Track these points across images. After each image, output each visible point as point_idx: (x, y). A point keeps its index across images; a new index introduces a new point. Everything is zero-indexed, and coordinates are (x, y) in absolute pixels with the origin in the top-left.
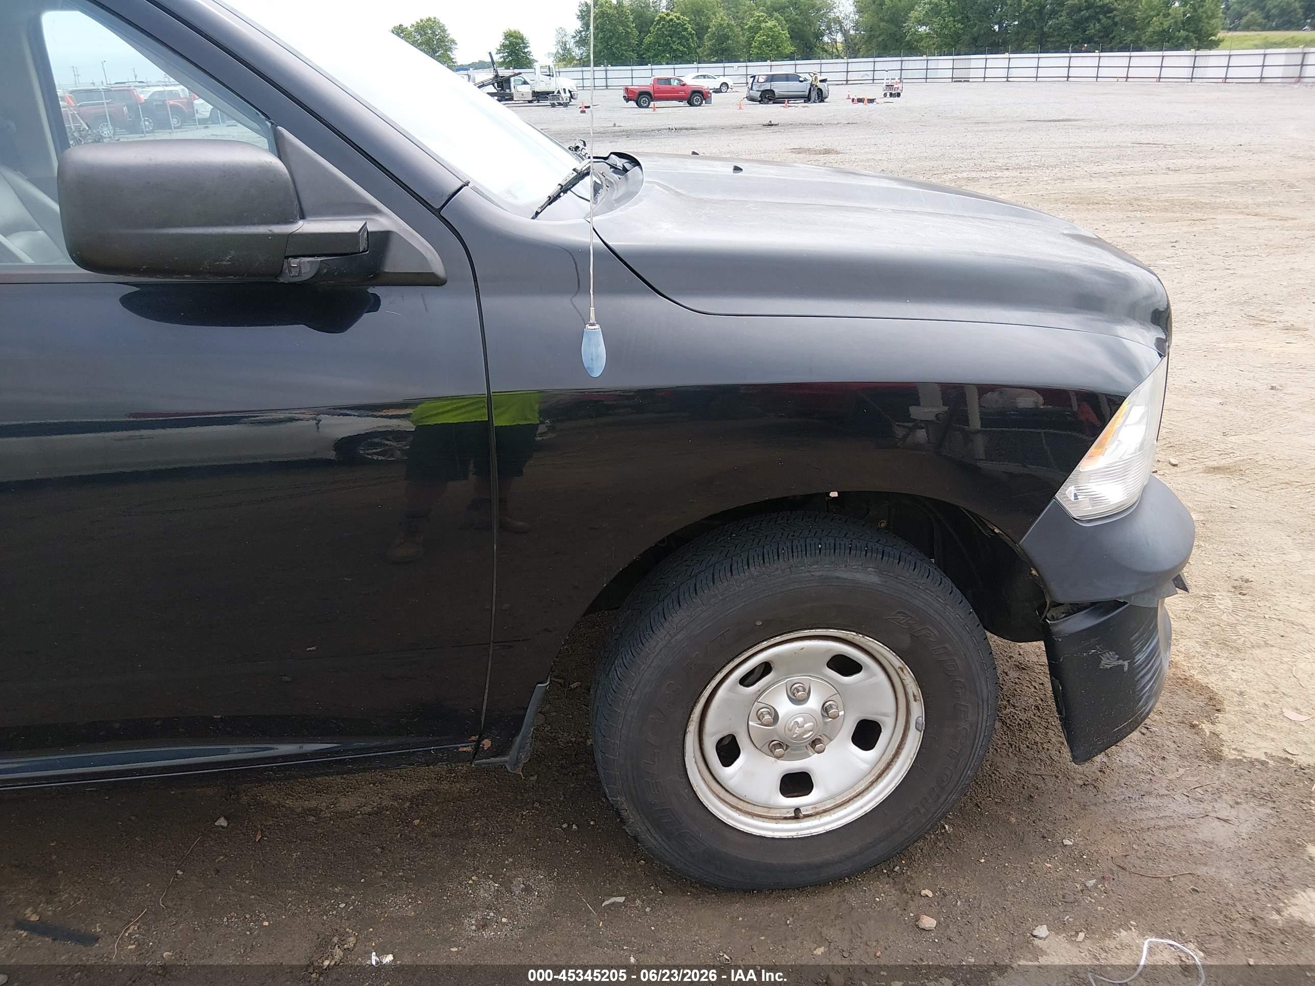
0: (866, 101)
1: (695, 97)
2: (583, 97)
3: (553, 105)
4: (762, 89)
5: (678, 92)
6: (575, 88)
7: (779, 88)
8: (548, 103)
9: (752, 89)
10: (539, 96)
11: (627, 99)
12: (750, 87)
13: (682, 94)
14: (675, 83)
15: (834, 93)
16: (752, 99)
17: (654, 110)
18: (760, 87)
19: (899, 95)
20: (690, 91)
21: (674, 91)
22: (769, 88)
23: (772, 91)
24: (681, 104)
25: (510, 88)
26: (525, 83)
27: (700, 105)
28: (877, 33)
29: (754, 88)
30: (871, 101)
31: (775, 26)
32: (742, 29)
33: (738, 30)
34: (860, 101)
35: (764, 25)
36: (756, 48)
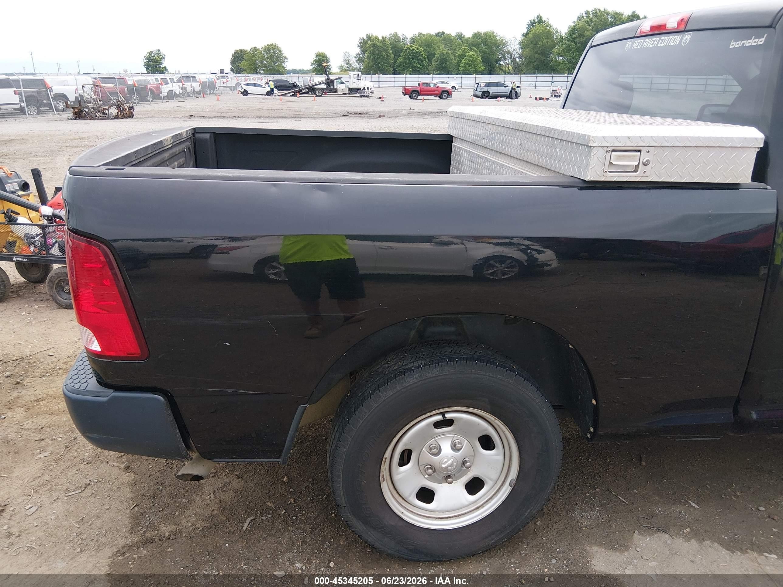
0: (545, 99)
1: (444, 94)
2: (378, 93)
3: (361, 96)
4: (482, 91)
5: (434, 91)
6: (373, 87)
7: (493, 90)
8: (357, 95)
9: (477, 90)
10: (352, 91)
11: (405, 94)
12: (476, 89)
13: (436, 92)
14: (432, 85)
16: (477, 96)
17: (423, 101)
18: (481, 89)
19: (560, 96)
20: (441, 91)
21: (432, 90)
22: (487, 90)
23: (489, 92)
24: (434, 98)
25: (333, 86)
26: (342, 83)
27: (446, 99)
28: (533, 60)
29: (478, 90)
30: (547, 99)
31: (474, 55)
32: (454, 56)
33: (452, 56)
34: (540, 99)
35: (467, 54)
36: (462, 66)
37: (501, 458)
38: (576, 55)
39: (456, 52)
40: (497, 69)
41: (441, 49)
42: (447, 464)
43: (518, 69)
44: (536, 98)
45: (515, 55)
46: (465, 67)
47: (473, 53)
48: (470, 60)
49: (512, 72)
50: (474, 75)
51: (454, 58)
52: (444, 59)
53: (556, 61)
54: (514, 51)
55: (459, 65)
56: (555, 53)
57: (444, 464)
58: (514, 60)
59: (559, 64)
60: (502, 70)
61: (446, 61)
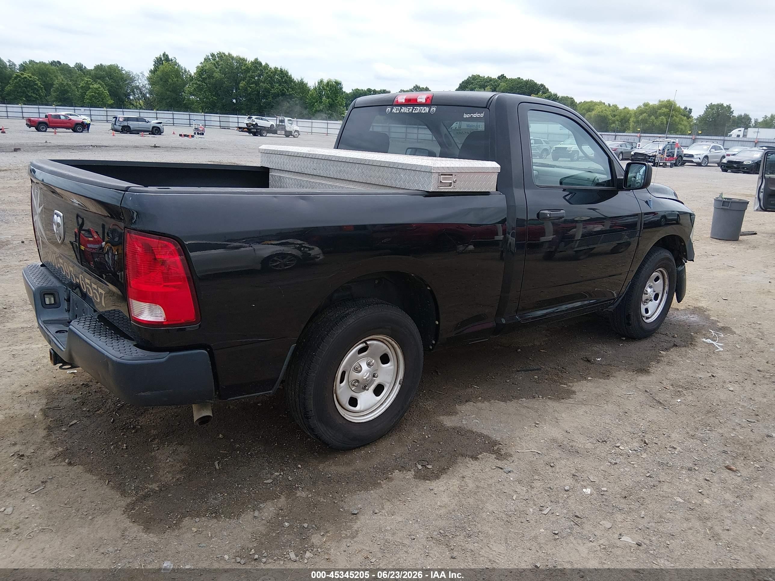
0: (190, 136)
4: (122, 125)
5: (64, 123)
7: (133, 125)
11: (30, 126)
12: (114, 123)
13: (69, 125)
15: (167, 130)
16: (116, 130)
17: (55, 134)
18: (120, 123)
19: (202, 134)
22: (126, 125)
23: (129, 127)
24: (68, 130)
27: (82, 132)
28: (166, 97)
29: (117, 124)
30: (192, 136)
31: (99, 88)
32: (76, 88)
33: (74, 88)
34: (185, 136)
35: (91, 86)
36: (88, 99)
37: (392, 367)
38: (208, 95)
39: (78, 83)
40: (127, 104)
41: (60, 79)
42: (367, 376)
43: (150, 105)
44: (181, 135)
45: (145, 91)
46: (90, 100)
47: (98, 85)
48: (95, 93)
49: (144, 108)
50: (105, 109)
51: (76, 90)
52: (65, 90)
53: (189, 99)
54: (144, 86)
55: (83, 97)
56: (187, 92)
57: (365, 376)
58: (144, 96)
59: (193, 103)
60: (133, 104)
61: (67, 92)
